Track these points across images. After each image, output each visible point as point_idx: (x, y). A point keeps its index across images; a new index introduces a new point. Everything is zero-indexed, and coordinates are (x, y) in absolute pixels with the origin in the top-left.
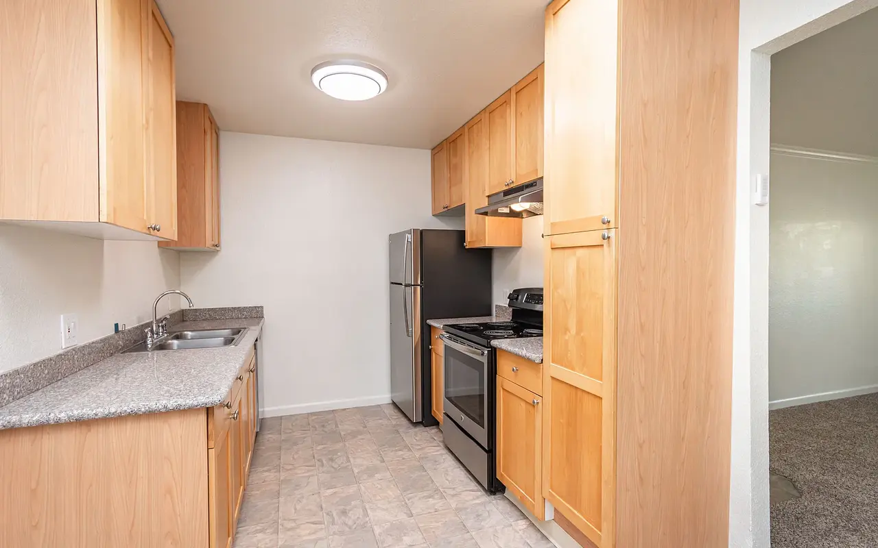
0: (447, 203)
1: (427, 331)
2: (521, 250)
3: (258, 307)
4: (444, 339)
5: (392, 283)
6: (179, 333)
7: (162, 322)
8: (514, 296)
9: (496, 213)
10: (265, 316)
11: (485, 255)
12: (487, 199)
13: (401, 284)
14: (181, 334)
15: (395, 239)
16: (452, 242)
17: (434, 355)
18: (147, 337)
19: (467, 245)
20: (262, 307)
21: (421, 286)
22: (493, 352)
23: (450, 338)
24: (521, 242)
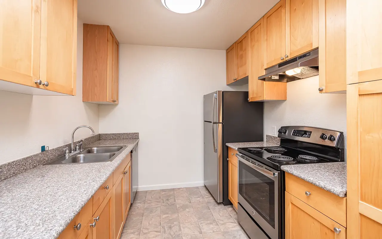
0: (236, 77)
1: (226, 150)
2: (285, 102)
3: (136, 133)
4: (238, 156)
5: (205, 121)
6: (90, 149)
7: (80, 143)
8: (283, 130)
9: (270, 80)
10: (139, 138)
11: (259, 106)
12: (265, 71)
13: (211, 122)
14: (91, 149)
15: (207, 98)
16: (241, 98)
17: (230, 165)
18: (65, 153)
19: (250, 99)
20: (139, 133)
21: (222, 123)
22: (283, 174)
23: (242, 157)
24: (286, 97)
